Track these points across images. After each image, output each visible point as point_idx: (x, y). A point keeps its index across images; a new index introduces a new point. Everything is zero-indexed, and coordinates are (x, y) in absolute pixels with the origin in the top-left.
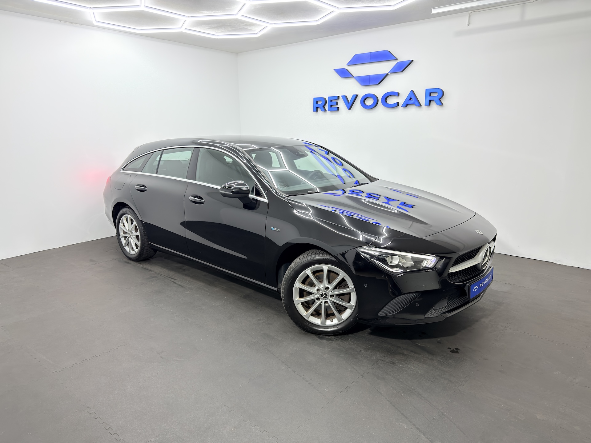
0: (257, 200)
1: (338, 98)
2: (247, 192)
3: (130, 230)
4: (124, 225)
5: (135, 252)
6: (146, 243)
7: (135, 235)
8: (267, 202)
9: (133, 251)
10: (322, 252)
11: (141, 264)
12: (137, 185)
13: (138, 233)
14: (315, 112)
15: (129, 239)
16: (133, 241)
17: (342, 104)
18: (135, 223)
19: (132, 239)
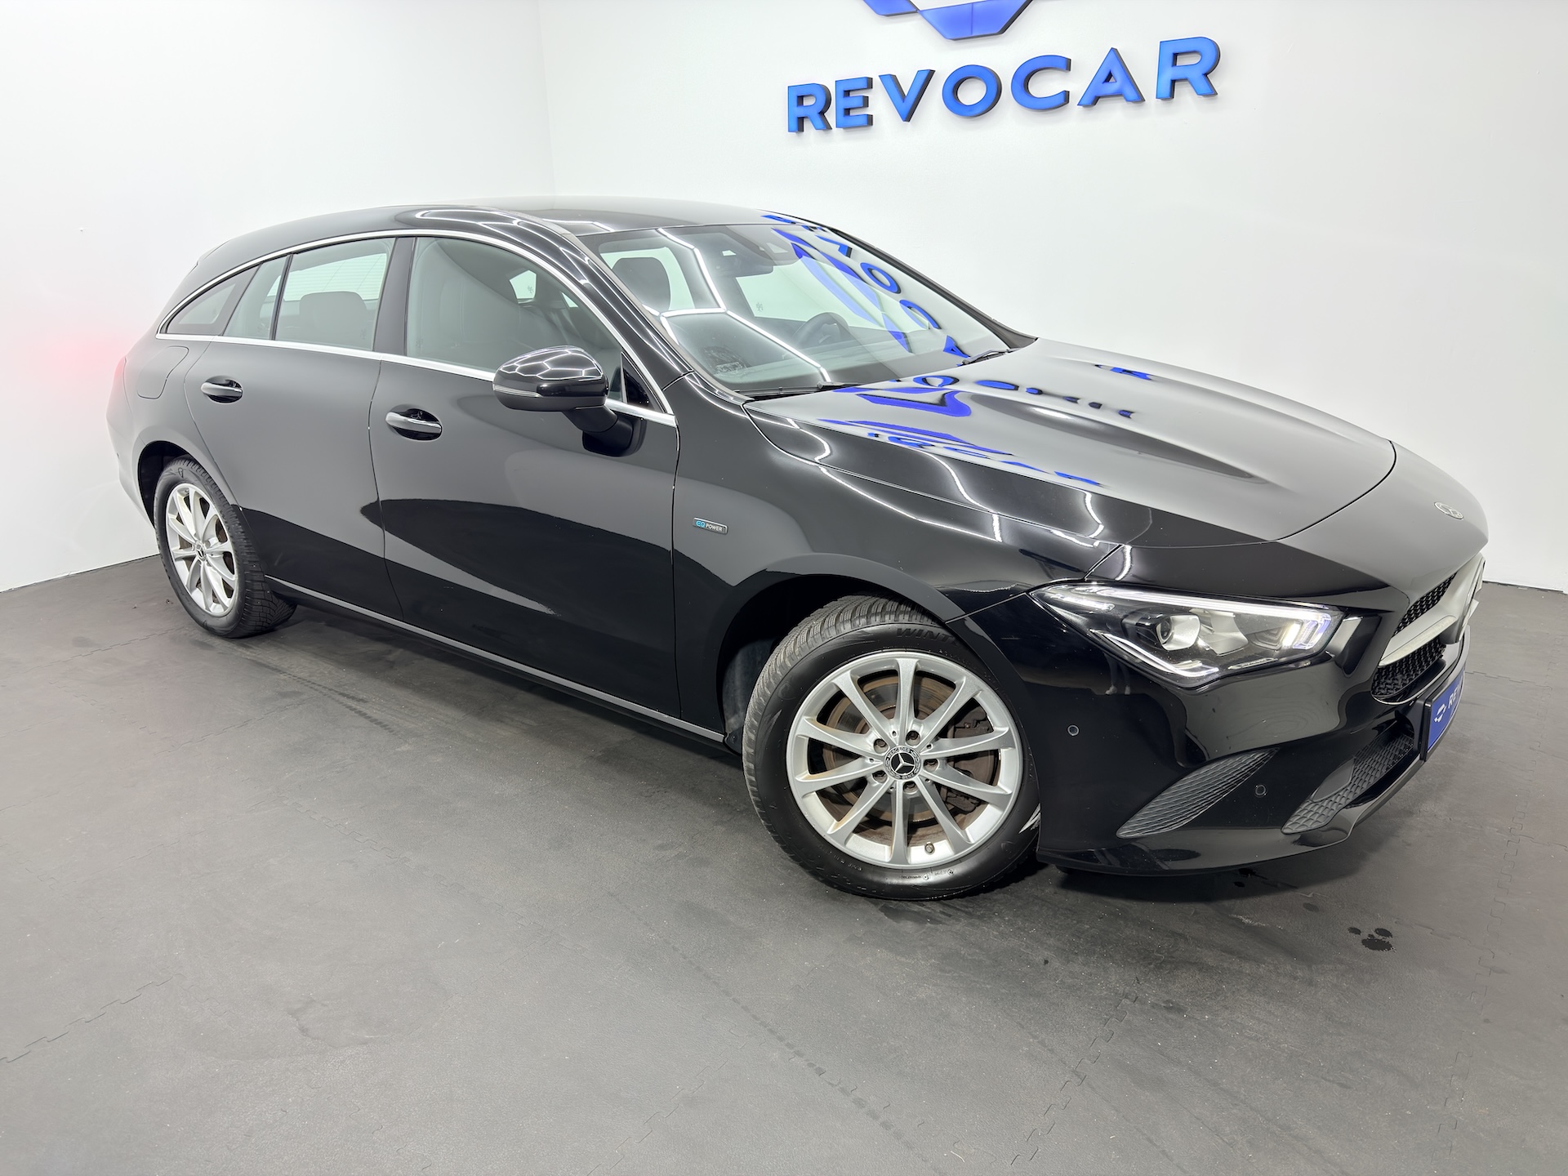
0: (632, 420)
1: (869, 83)
2: (593, 391)
3: (201, 535)
4: (179, 519)
5: (225, 607)
6: (255, 578)
7: (219, 553)
8: (674, 425)
9: (218, 601)
10: (892, 605)
11: (247, 647)
12: (211, 381)
13: (228, 546)
14: (794, 133)
15: (202, 566)
16: (216, 574)
17: (880, 103)
18: (213, 511)
19: (209, 564)
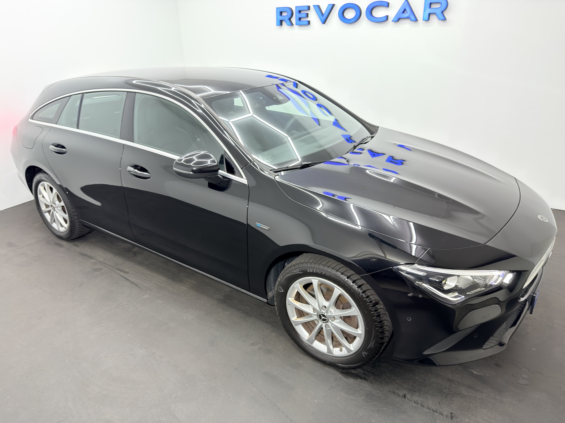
0: (230, 180)
1: (309, 8)
3: (52, 202)
4: (43, 196)
5: (65, 228)
7: (59, 207)
8: (247, 184)
9: (62, 226)
11: (74, 244)
12: (53, 145)
14: (279, 26)
15: (54, 213)
16: (60, 215)
17: (313, 16)
18: (55, 191)
19: (57, 212)
